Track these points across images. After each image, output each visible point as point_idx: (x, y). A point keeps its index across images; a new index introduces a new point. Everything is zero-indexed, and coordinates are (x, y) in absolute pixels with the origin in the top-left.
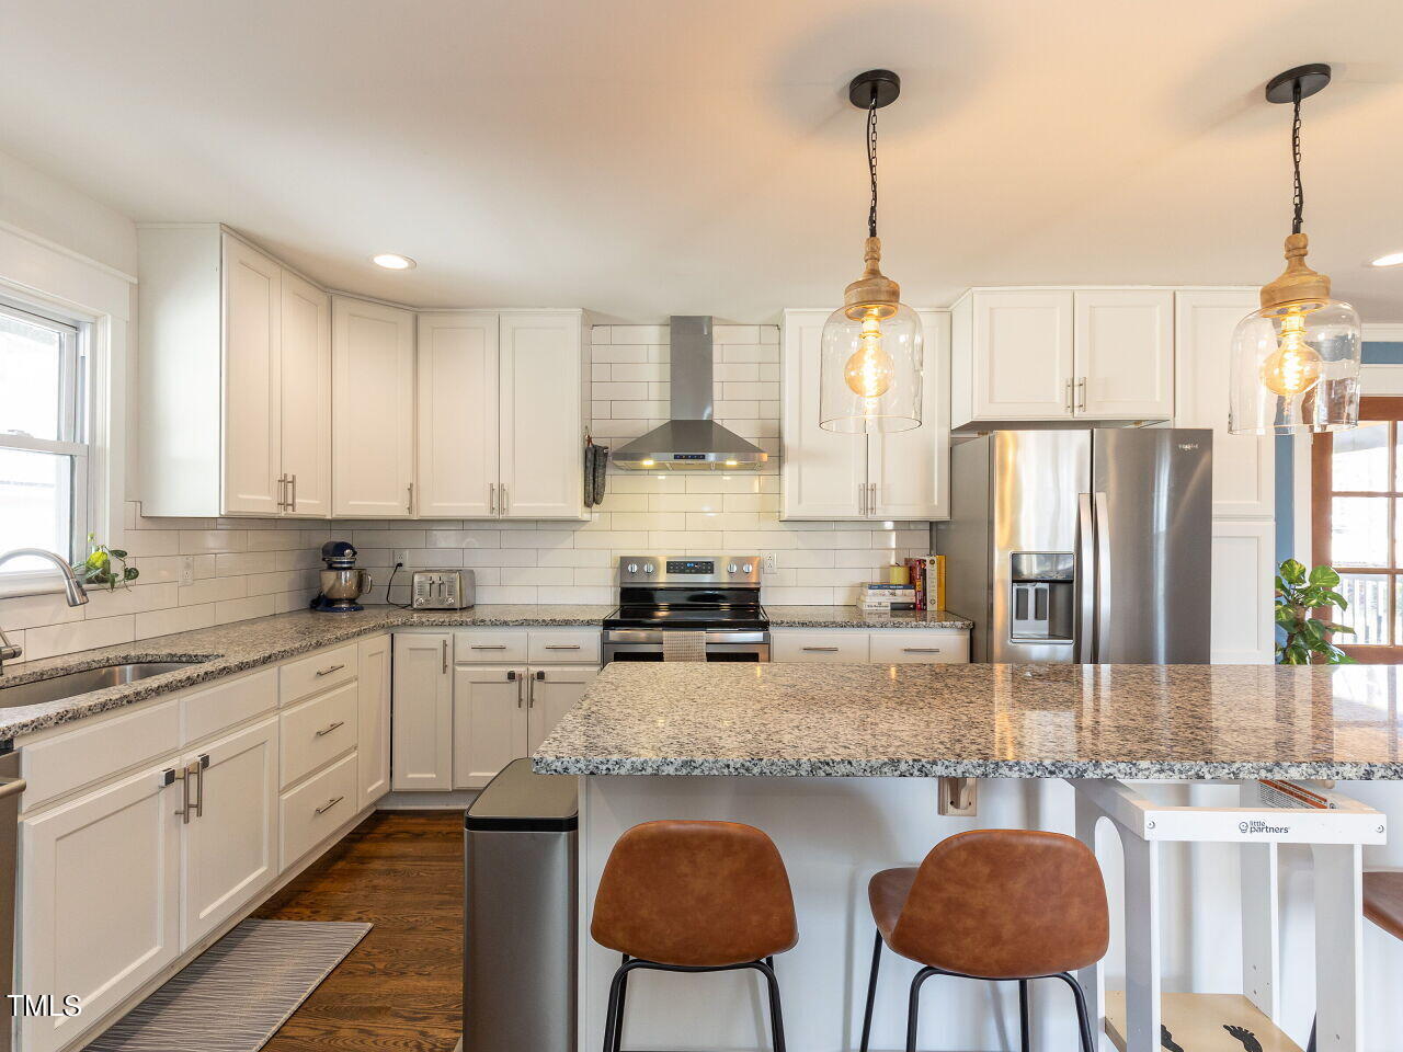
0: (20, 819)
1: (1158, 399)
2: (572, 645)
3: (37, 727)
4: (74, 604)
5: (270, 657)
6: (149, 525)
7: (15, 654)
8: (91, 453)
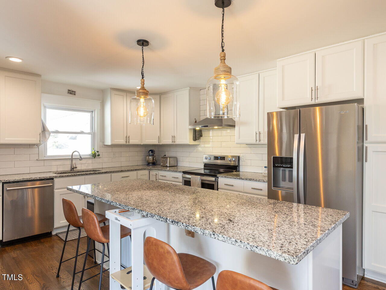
0: (54, 190)
1: (355, 90)
2: (177, 177)
3: (56, 177)
4: (80, 160)
5: (107, 172)
6: (105, 146)
7: (76, 168)
8: (94, 133)
